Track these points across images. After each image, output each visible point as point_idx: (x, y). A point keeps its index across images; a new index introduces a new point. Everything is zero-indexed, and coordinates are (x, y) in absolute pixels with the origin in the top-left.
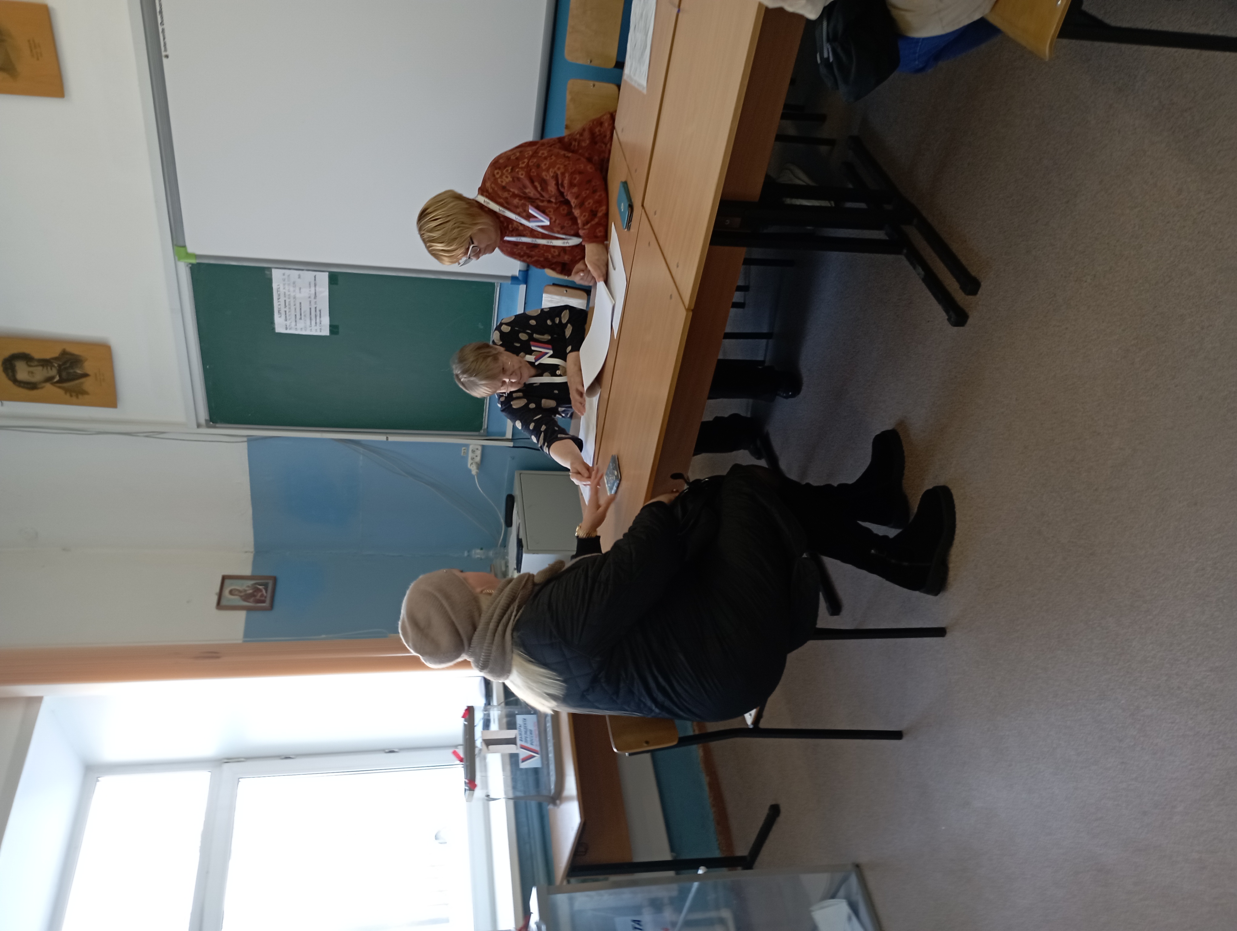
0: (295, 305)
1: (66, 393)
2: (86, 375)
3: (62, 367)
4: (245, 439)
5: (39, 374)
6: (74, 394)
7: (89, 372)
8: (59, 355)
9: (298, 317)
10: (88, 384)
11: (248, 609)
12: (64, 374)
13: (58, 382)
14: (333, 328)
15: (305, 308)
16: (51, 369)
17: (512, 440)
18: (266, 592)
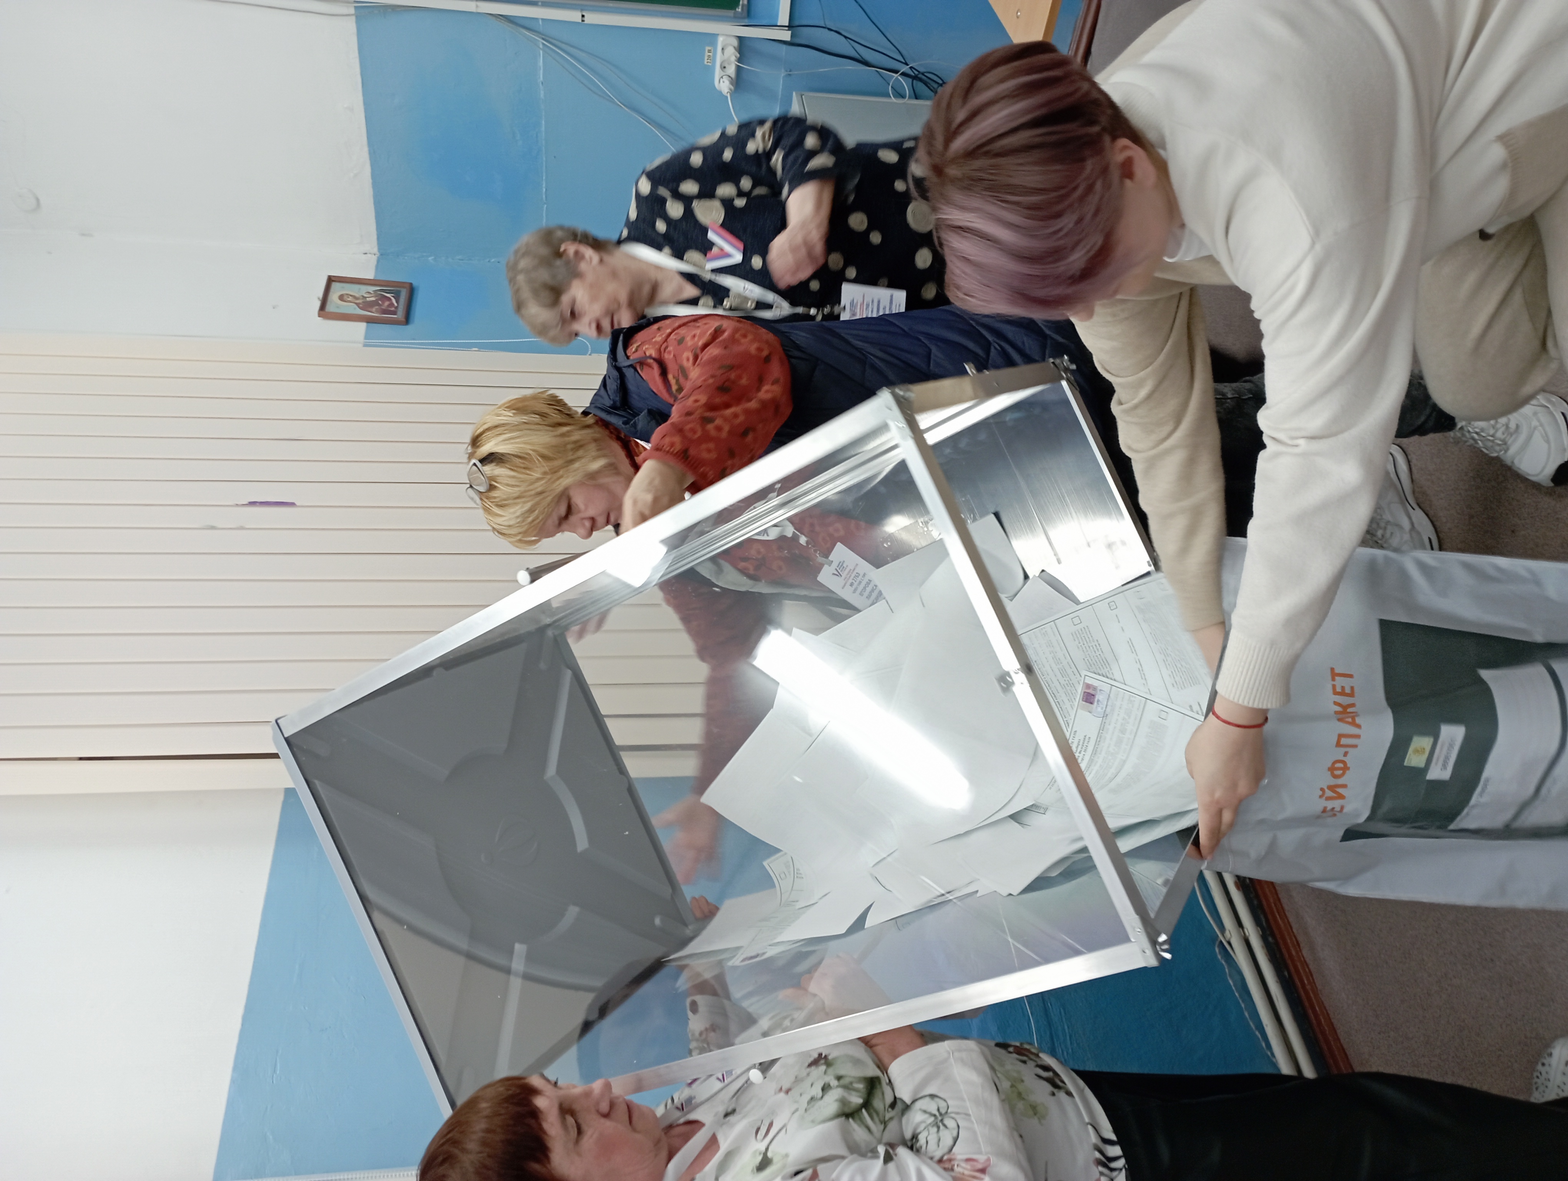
4: (352, 9)
11: (369, 320)
17: (790, 27)
18: (397, 302)
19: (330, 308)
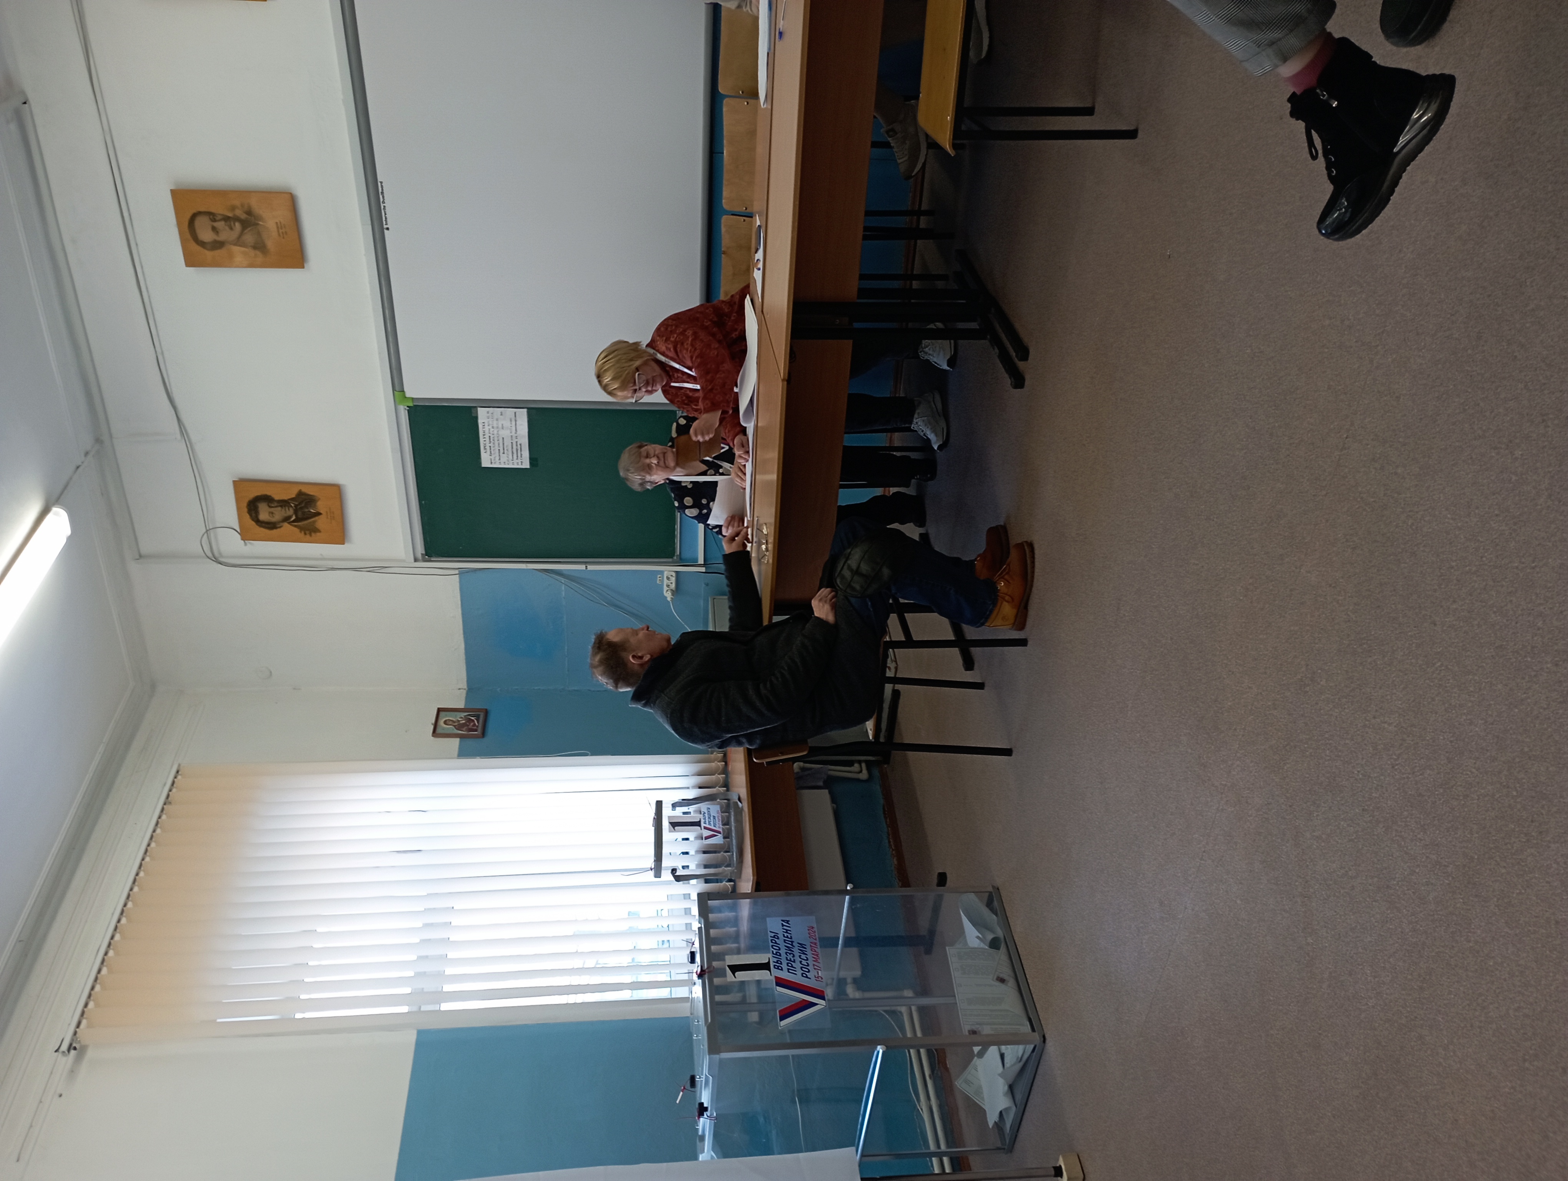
0: (498, 440)
1: (301, 532)
2: (319, 514)
3: (299, 507)
4: (457, 572)
5: (279, 514)
6: (307, 532)
7: (321, 512)
8: (296, 496)
9: (502, 451)
10: (321, 522)
11: (461, 737)
12: (300, 514)
13: (293, 521)
14: (533, 460)
15: (508, 443)
16: (289, 510)
17: (704, 565)
18: (478, 723)
19: (439, 731)
